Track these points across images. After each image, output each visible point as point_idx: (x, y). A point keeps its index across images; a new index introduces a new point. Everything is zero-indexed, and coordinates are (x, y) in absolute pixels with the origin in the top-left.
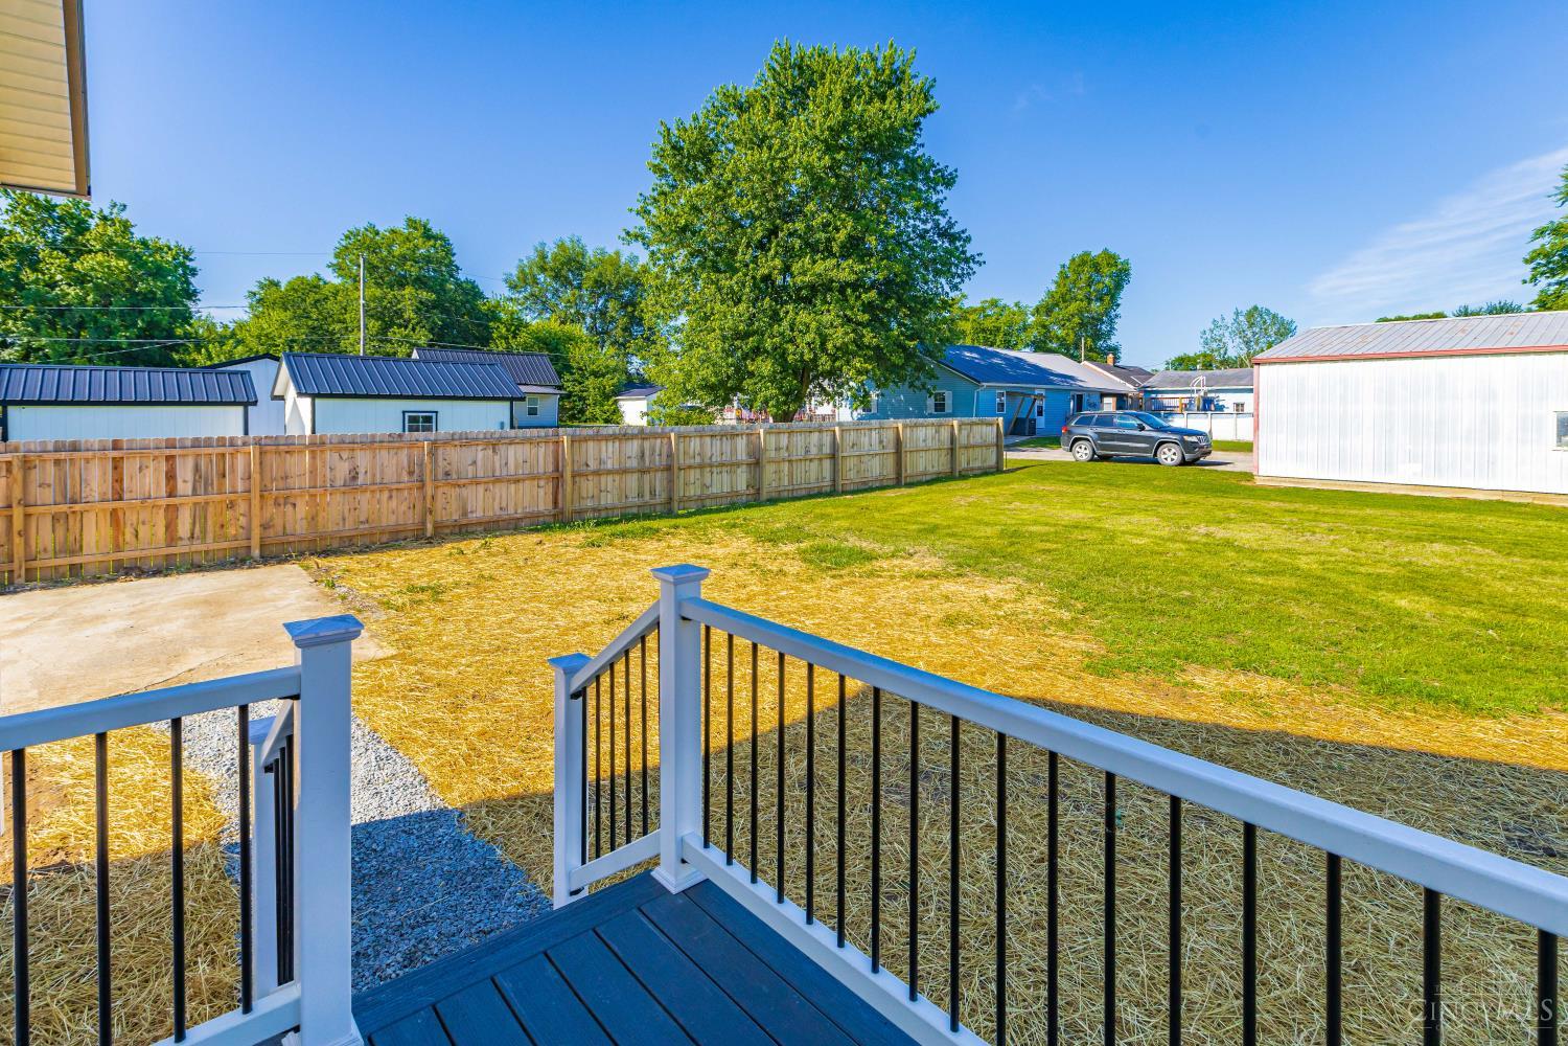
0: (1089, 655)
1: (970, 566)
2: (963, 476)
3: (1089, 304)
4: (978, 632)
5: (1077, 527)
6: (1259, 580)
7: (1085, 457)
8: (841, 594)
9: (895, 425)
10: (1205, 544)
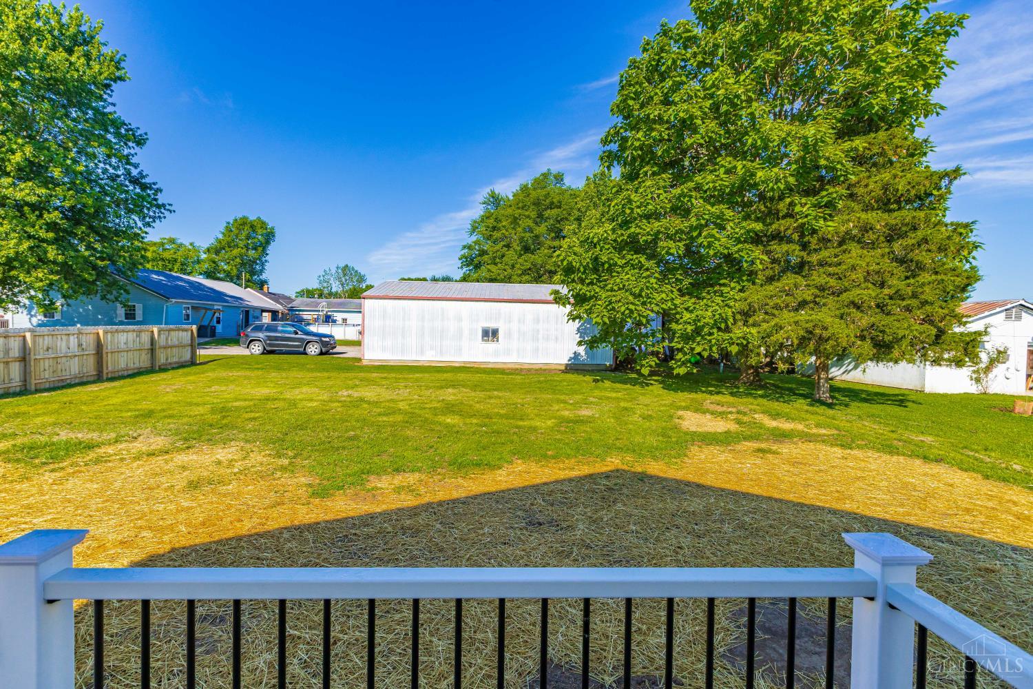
0: (310, 485)
1: (195, 439)
2: (163, 369)
3: (247, 250)
4: (222, 489)
5: (268, 400)
6: (385, 419)
7: (258, 352)
8: (69, 485)
9: (96, 331)
10: (351, 402)
